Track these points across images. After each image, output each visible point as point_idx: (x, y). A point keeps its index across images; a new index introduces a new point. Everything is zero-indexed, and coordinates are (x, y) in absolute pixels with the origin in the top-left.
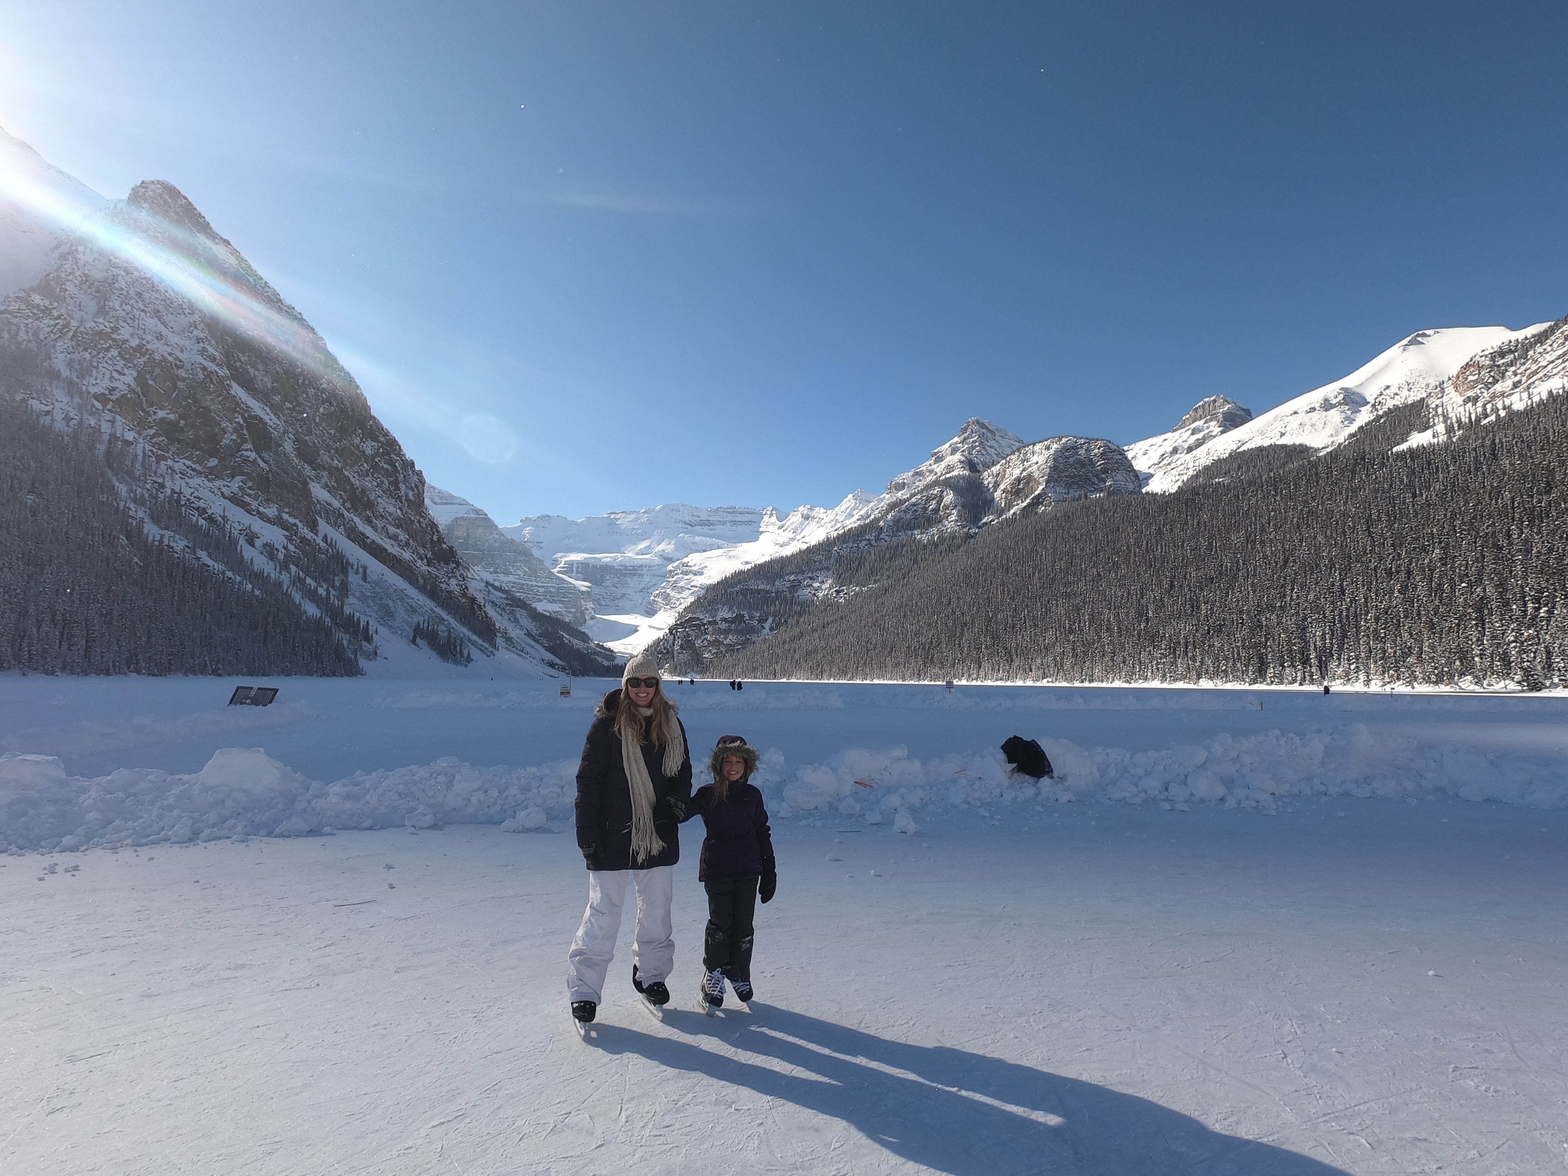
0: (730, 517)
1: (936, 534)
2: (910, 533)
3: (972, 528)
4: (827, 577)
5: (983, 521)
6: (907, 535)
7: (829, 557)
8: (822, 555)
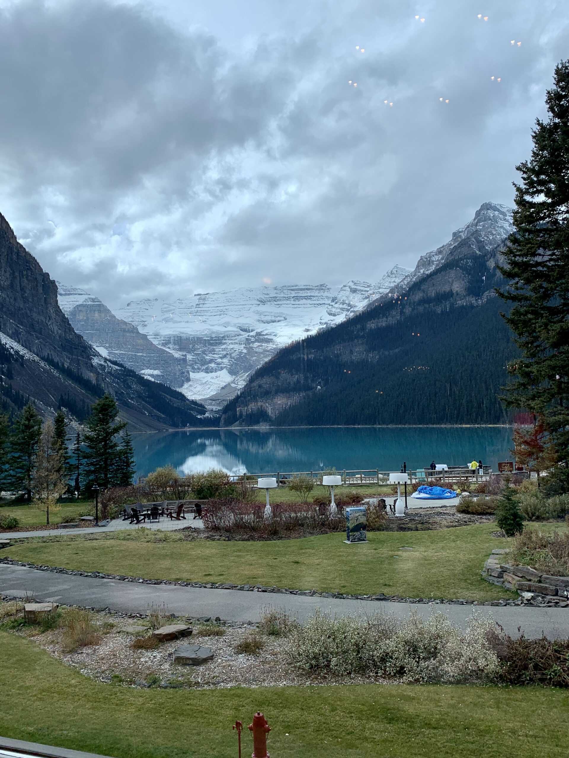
0: (293, 294)
1: (448, 306)
2: (427, 306)
3: (476, 300)
4: (362, 344)
5: (486, 294)
6: (425, 308)
7: (363, 329)
8: (359, 326)
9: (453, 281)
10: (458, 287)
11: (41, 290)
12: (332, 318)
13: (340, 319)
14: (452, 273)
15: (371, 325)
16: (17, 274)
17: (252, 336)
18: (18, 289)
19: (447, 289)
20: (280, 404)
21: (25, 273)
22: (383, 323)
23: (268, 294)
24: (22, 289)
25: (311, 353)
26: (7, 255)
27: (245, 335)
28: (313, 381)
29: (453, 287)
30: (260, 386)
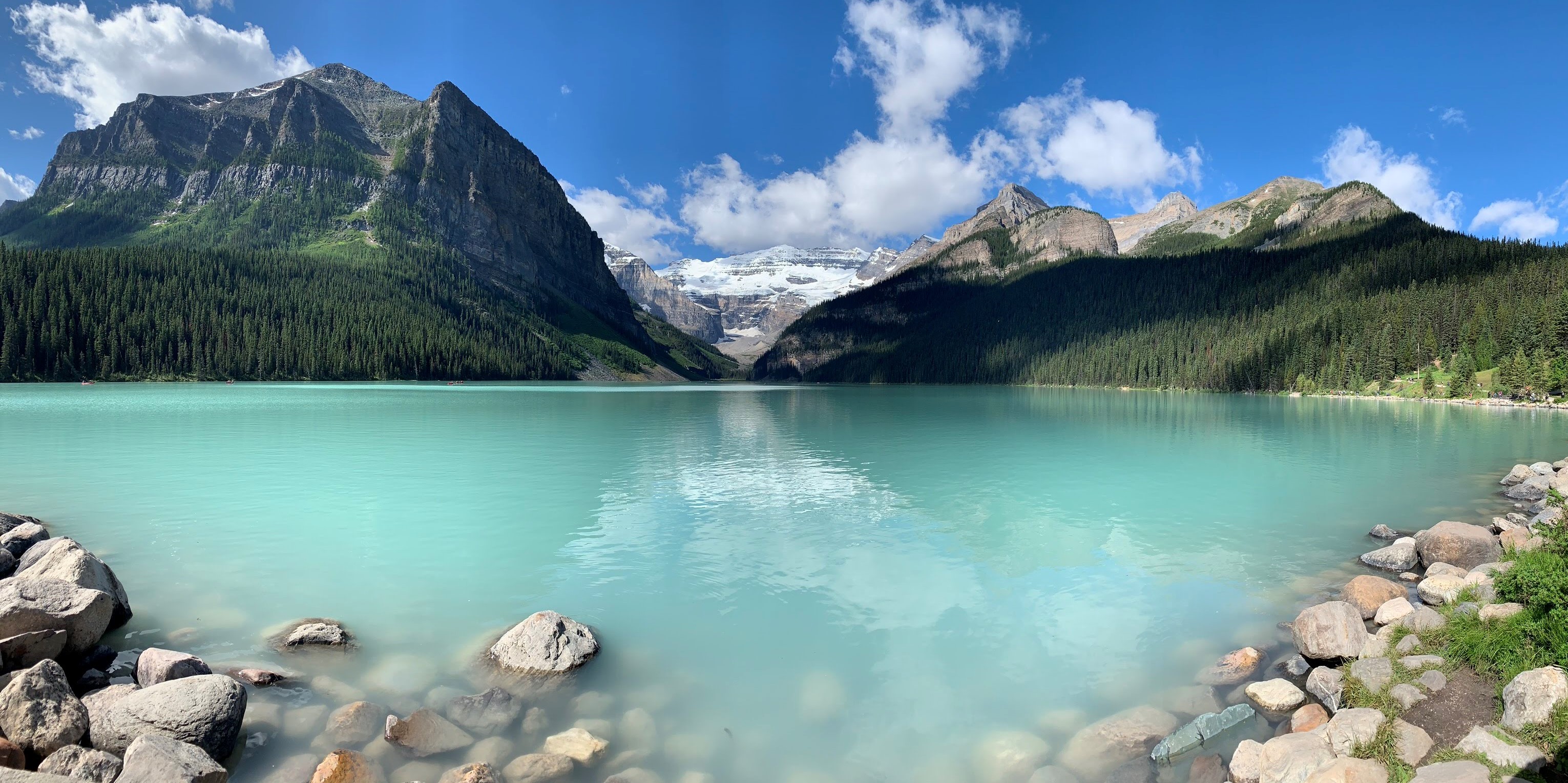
0: (825, 257)
1: (974, 275)
2: (955, 273)
3: (1000, 271)
4: (892, 306)
5: (1009, 266)
6: (953, 275)
7: (894, 290)
8: (889, 289)
9: (979, 251)
10: (983, 256)
11: (589, 248)
12: (860, 281)
13: (869, 283)
14: (980, 244)
15: (901, 288)
16: (568, 233)
17: (784, 296)
18: (569, 246)
19: (974, 259)
20: (809, 361)
21: (575, 232)
22: (913, 286)
23: (800, 256)
24: (573, 246)
25: (841, 313)
26: (560, 215)
27: (777, 294)
28: (842, 340)
29: (979, 258)
30: (790, 343)
